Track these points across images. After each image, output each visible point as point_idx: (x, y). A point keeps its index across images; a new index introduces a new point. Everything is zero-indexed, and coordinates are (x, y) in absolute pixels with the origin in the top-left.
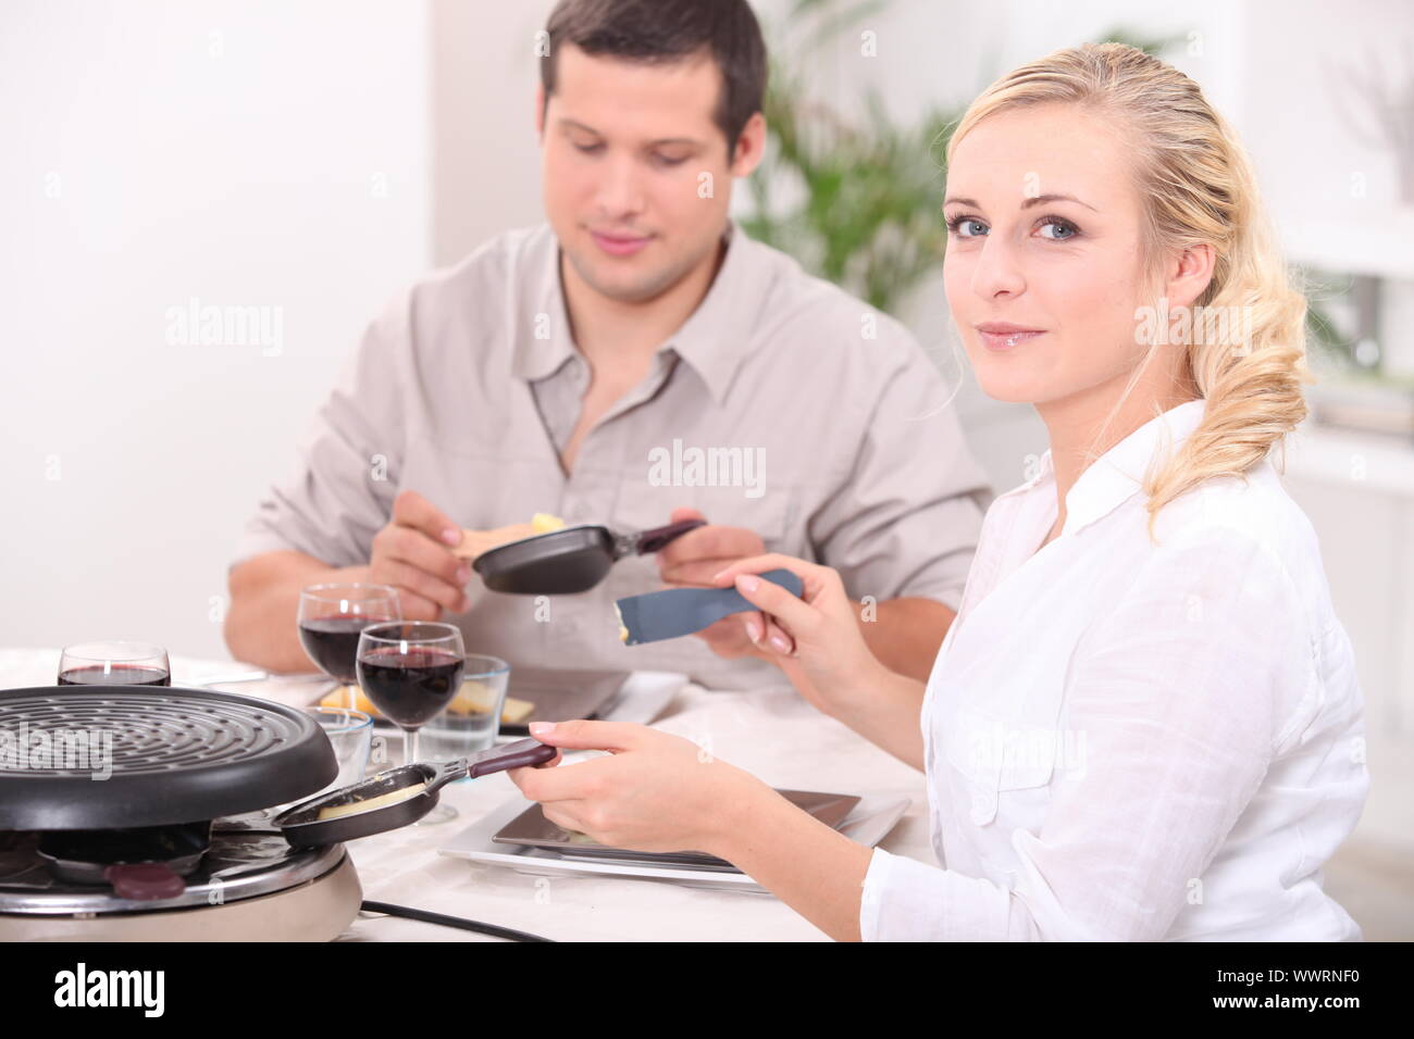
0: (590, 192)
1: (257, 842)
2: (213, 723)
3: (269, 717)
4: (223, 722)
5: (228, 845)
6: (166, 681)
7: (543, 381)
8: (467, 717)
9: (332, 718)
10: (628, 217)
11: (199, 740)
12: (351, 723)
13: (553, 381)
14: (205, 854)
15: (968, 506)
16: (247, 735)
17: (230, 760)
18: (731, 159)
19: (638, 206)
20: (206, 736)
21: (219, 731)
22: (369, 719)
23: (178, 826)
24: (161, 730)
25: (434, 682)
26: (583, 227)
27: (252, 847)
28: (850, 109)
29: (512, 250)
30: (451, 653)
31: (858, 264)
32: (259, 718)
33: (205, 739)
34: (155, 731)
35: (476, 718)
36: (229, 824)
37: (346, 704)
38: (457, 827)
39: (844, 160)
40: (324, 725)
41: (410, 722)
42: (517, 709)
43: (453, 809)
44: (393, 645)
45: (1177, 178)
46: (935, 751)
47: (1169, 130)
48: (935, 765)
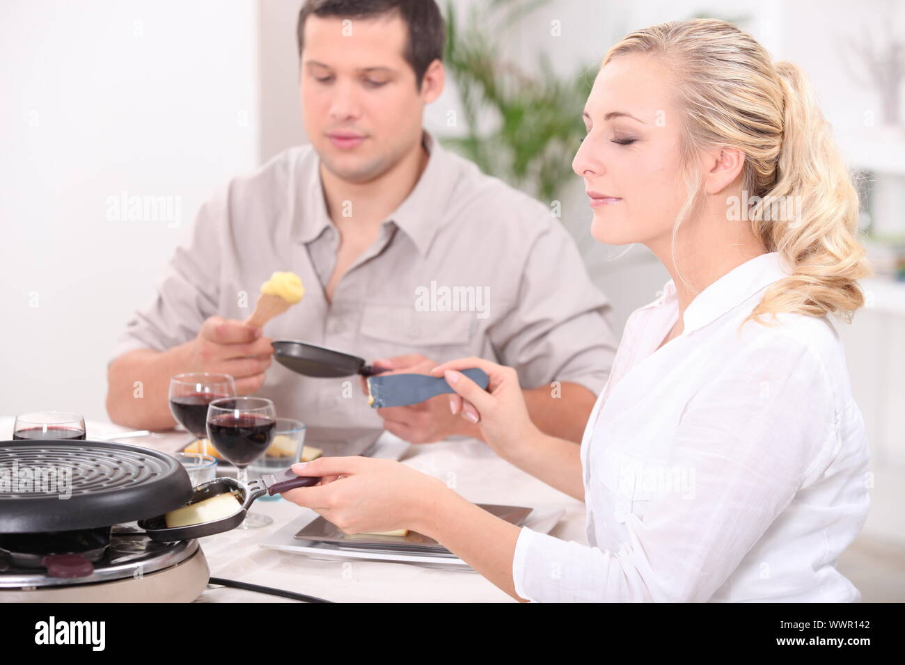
1: (142, 540)
2: (113, 464)
3: (149, 459)
4: (119, 462)
5: (122, 542)
6: (84, 436)
7: (312, 242)
8: (279, 459)
9: (191, 460)
11: (103, 474)
12: (203, 463)
13: (318, 242)
14: (108, 549)
15: (595, 316)
16: (134, 471)
17: (123, 487)
19: (355, 113)
20: (108, 471)
21: (116, 469)
22: (215, 460)
23: (90, 530)
24: (79, 468)
25: (257, 436)
27: (138, 544)
28: (529, 67)
30: (267, 418)
31: (535, 166)
32: (142, 460)
33: (107, 474)
34: (74, 469)
35: (284, 459)
36: (123, 529)
37: (200, 451)
38: (272, 529)
39: (526, 99)
40: (184, 465)
41: (241, 462)
42: (310, 453)
43: (269, 518)
44: (230, 412)
45: (709, 103)
46: (591, 474)
47: (710, 72)
48: (591, 482)
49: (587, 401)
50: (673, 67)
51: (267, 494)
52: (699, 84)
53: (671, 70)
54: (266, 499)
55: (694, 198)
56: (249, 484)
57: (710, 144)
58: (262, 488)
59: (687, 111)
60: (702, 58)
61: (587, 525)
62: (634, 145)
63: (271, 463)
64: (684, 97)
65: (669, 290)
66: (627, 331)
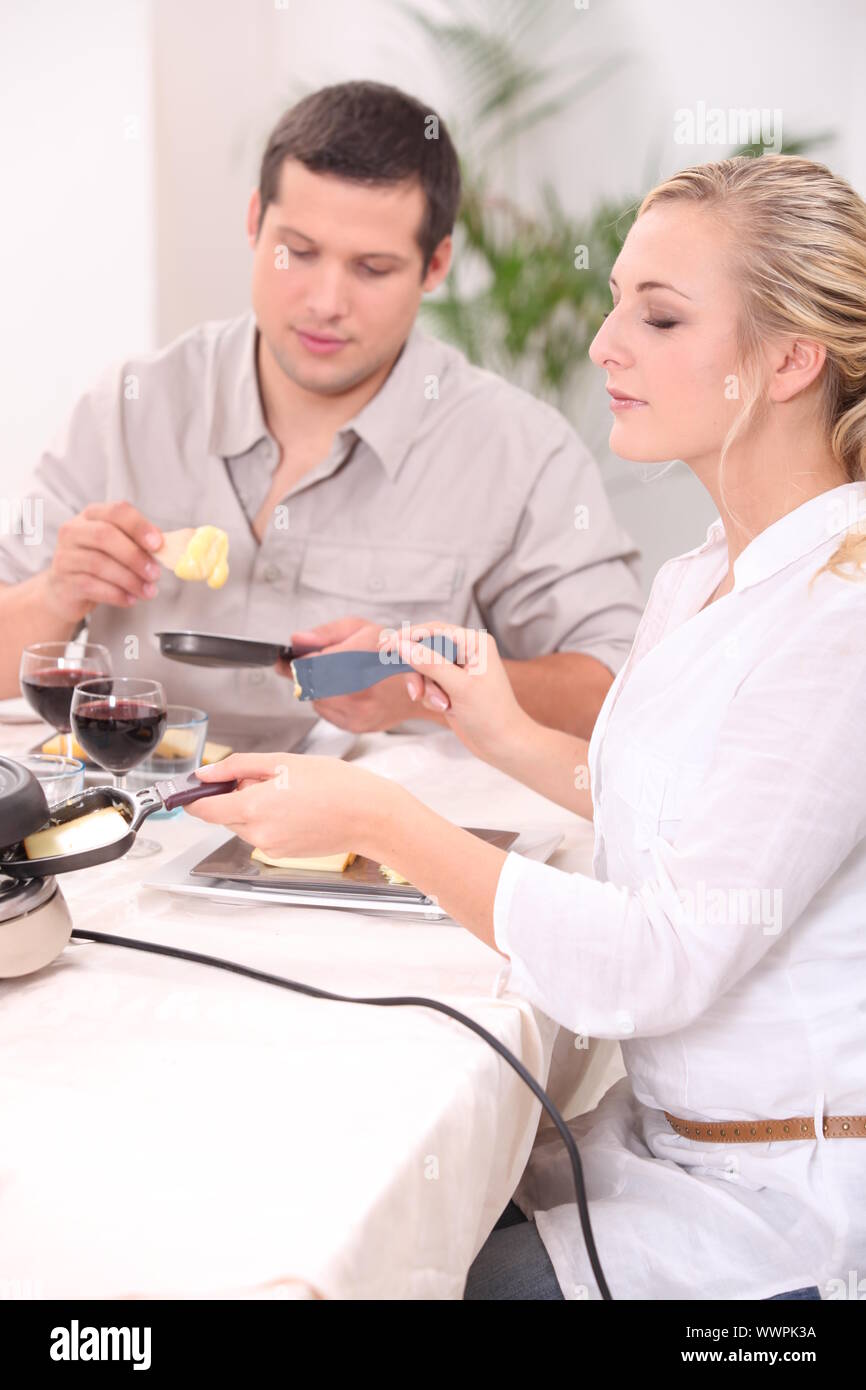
0: (302, 294)
7: (237, 457)
8: (172, 761)
10: (335, 319)
13: (246, 458)
15: (619, 566)
18: (424, 275)
19: (344, 310)
22: (82, 763)
25: (139, 733)
26: (292, 328)
28: (529, 203)
29: (211, 338)
30: (154, 706)
31: (536, 340)
35: (179, 761)
37: (63, 751)
38: (162, 859)
39: (524, 250)
41: (119, 767)
42: (214, 751)
43: (157, 845)
44: (104, 699)
45: (781, 276)
46: (603, 783)
47: (784, 233)
48: (602, 796)
49: (600, 683)
50: (734, 225)
51: (164, 810)
52: (767, 249)
53: (731, 228)
54: (164, 817)
55: (752, 408)
56: (138, 795)
57: (781, 334)
58: (156, 801)
59: (749, 286)
60: (774, 214)
61: (595, 855)
62: (676, 331)
63: (161, 766)
64: (748, 269)
65: (714, 533)
66: (655, 589)
